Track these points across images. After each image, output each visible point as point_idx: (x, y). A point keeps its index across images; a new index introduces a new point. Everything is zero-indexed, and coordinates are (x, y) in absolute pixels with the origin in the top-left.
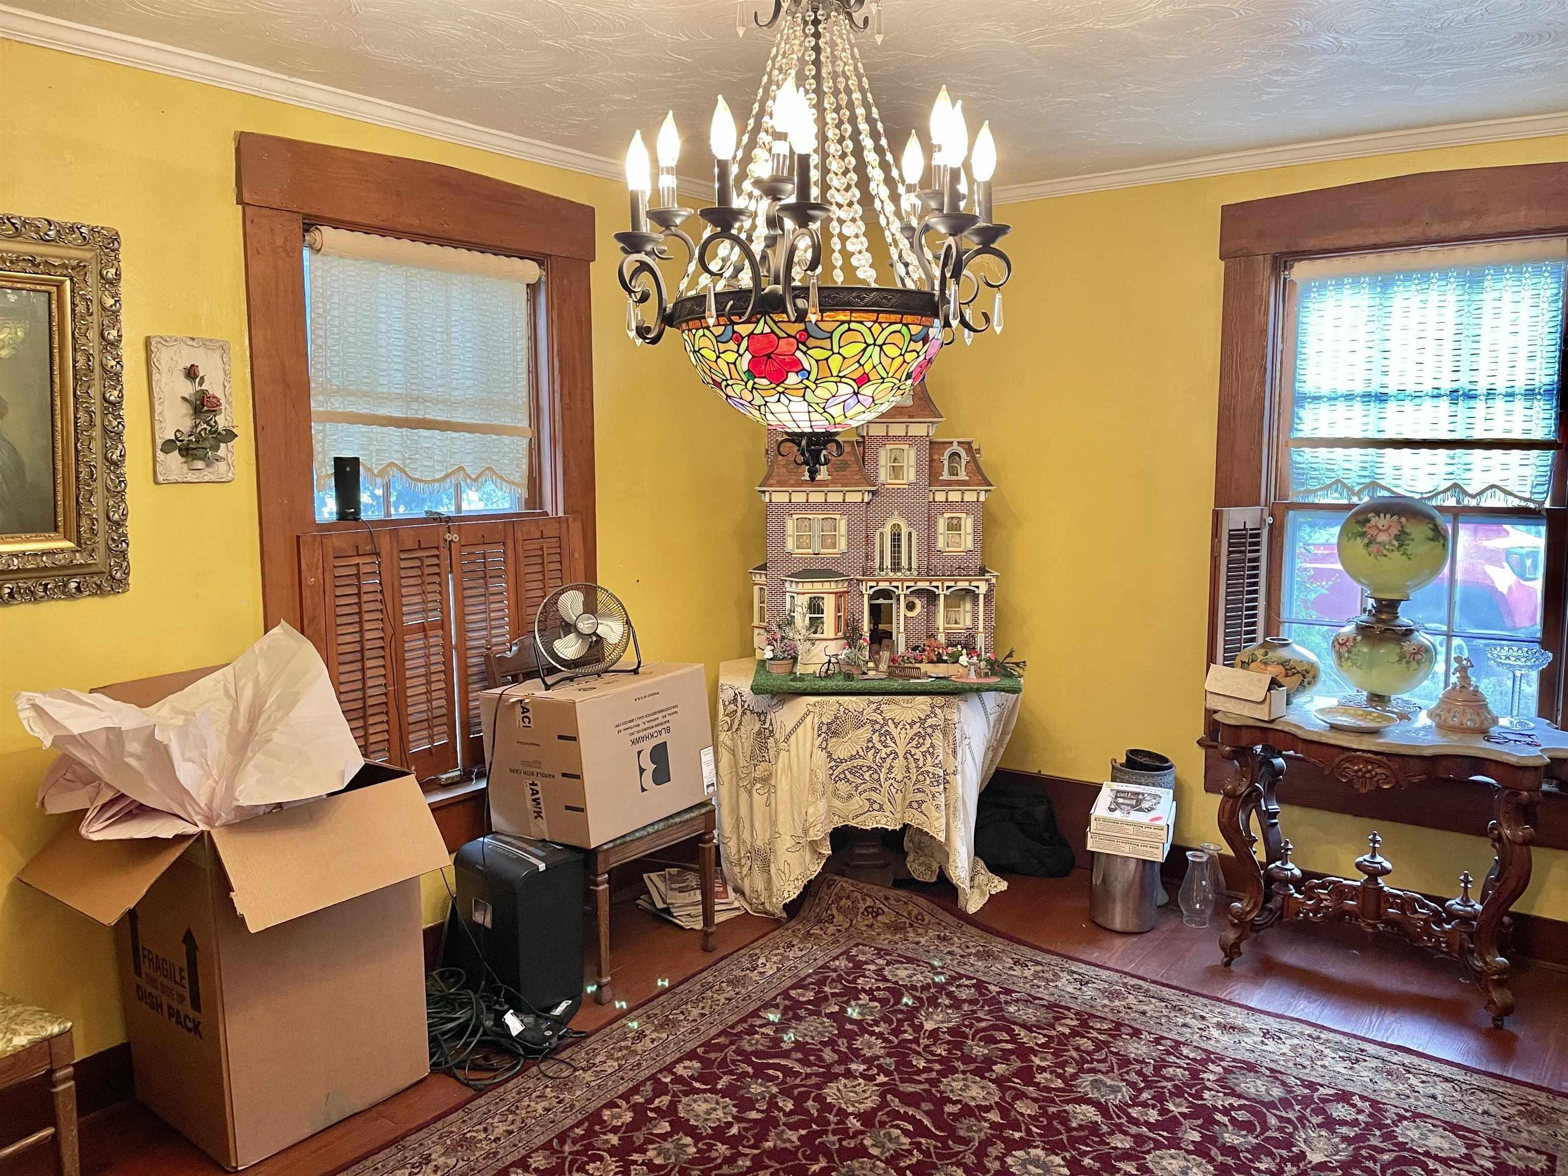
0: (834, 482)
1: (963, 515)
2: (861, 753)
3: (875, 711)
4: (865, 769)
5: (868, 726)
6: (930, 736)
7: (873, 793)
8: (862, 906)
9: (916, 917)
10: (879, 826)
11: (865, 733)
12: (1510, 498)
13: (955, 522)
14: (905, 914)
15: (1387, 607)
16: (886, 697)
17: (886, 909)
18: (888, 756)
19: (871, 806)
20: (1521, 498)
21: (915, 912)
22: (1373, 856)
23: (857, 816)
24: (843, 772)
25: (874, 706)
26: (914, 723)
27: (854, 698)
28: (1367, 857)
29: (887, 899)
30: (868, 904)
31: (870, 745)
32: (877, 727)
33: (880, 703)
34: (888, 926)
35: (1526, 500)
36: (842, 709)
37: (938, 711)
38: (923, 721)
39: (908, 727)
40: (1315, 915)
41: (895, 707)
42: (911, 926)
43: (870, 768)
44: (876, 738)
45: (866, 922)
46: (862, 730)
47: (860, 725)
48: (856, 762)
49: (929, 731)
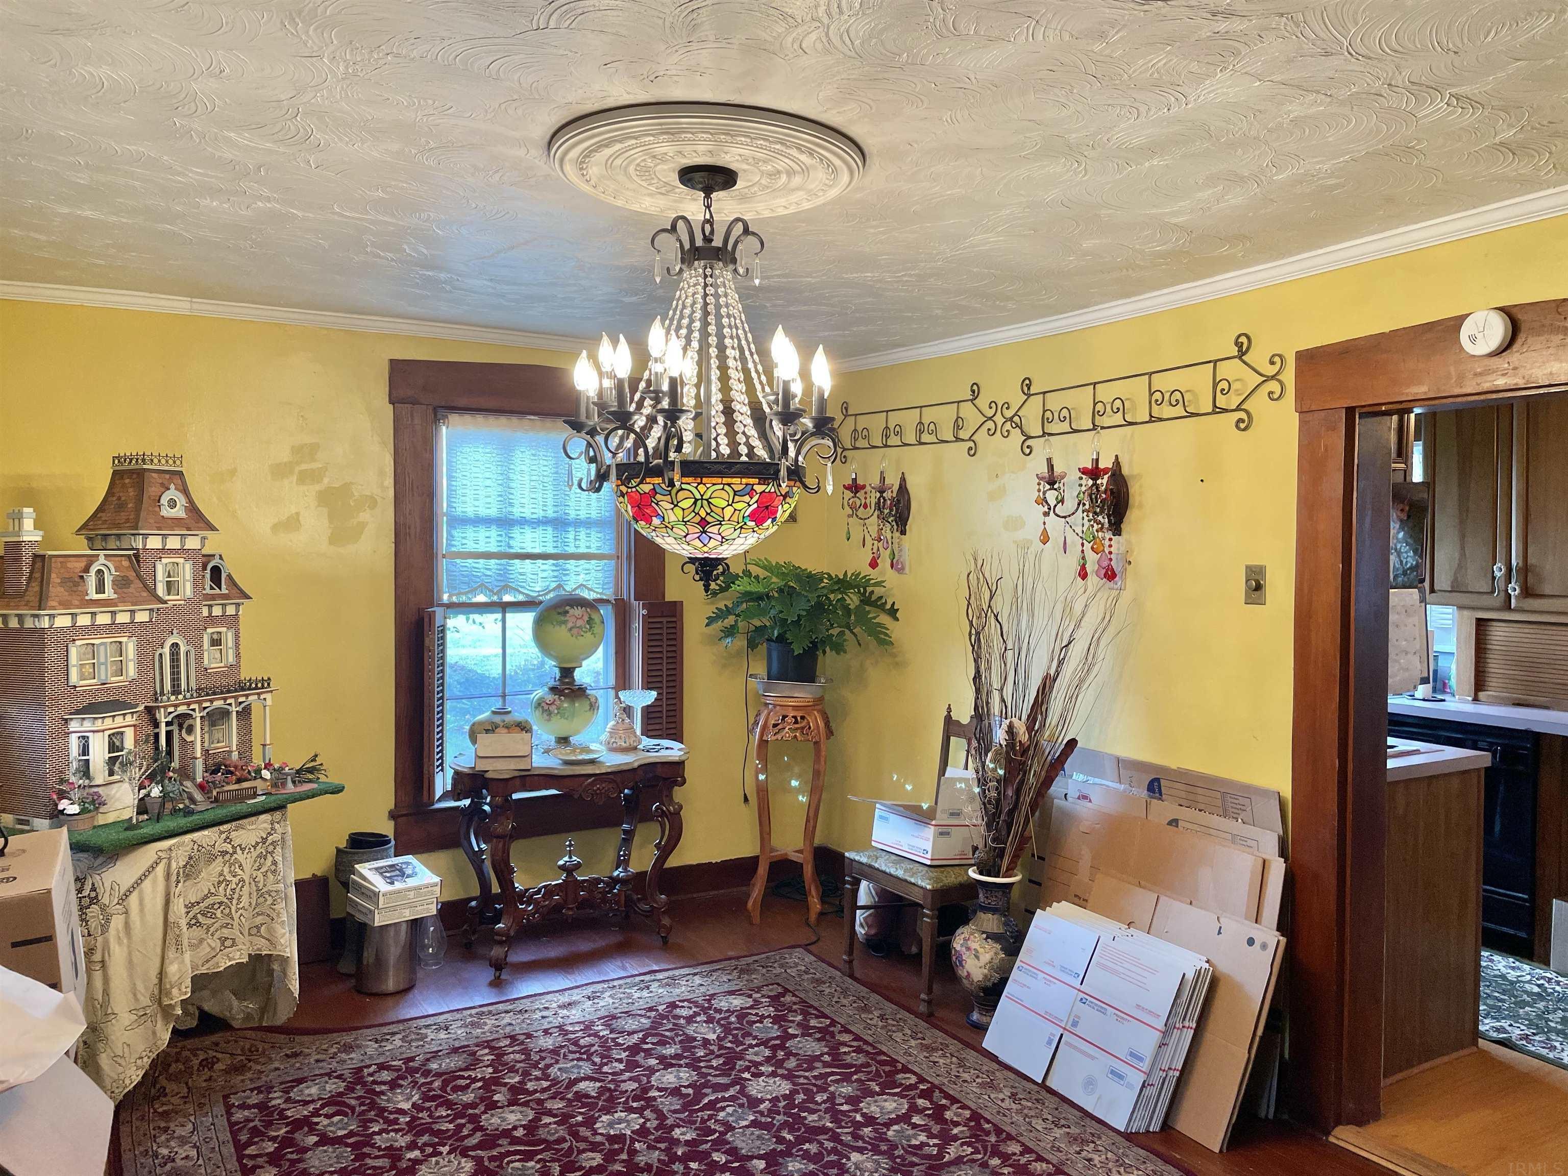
0: (122, 600)
1: (224, 630)
2: (213, 890)
3: (225, 841)
4: (216, 906)
5: (220, 859)
6: (271, 853)
7: (225, 931)
8: (196, 1062)
9: (250, 1051)
10: (233, 962)
11: (217, 866)
12: (592, 593)
13: (215, 637)
14: (239, 1052)
15: (567, 673)
16: (234, 824)
17: (219, 1055)
18: (237, 885)
19: (223, 944)
20: (597, 593)
21: (247, 1047)
22: (570, 857)
23: (207, 961)
24: (195, 917)
25: (224, 836)
26: (257, 843)
27: (206, 832)
28: (566, 859)
29: (217, 1044)
30: (201, 1058)
31: (222, 878)
32: (227, 857)
33: (229, 831)
34: (227, 1072)
35: (601, 594)
36: (196, 847)
37: (277, 826)
38: (264, 840)
39: (252, 849)
40: (534, 917)
41: (241, 832)
42: (250, 1061)
43: (221, 903)
44: (226, 870)
45: (204, 1078)
46: (214, 864)
47: (212, 858)
48: (210, 901)
49: (271, 848)
